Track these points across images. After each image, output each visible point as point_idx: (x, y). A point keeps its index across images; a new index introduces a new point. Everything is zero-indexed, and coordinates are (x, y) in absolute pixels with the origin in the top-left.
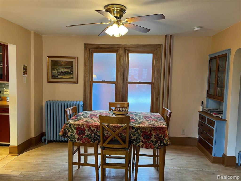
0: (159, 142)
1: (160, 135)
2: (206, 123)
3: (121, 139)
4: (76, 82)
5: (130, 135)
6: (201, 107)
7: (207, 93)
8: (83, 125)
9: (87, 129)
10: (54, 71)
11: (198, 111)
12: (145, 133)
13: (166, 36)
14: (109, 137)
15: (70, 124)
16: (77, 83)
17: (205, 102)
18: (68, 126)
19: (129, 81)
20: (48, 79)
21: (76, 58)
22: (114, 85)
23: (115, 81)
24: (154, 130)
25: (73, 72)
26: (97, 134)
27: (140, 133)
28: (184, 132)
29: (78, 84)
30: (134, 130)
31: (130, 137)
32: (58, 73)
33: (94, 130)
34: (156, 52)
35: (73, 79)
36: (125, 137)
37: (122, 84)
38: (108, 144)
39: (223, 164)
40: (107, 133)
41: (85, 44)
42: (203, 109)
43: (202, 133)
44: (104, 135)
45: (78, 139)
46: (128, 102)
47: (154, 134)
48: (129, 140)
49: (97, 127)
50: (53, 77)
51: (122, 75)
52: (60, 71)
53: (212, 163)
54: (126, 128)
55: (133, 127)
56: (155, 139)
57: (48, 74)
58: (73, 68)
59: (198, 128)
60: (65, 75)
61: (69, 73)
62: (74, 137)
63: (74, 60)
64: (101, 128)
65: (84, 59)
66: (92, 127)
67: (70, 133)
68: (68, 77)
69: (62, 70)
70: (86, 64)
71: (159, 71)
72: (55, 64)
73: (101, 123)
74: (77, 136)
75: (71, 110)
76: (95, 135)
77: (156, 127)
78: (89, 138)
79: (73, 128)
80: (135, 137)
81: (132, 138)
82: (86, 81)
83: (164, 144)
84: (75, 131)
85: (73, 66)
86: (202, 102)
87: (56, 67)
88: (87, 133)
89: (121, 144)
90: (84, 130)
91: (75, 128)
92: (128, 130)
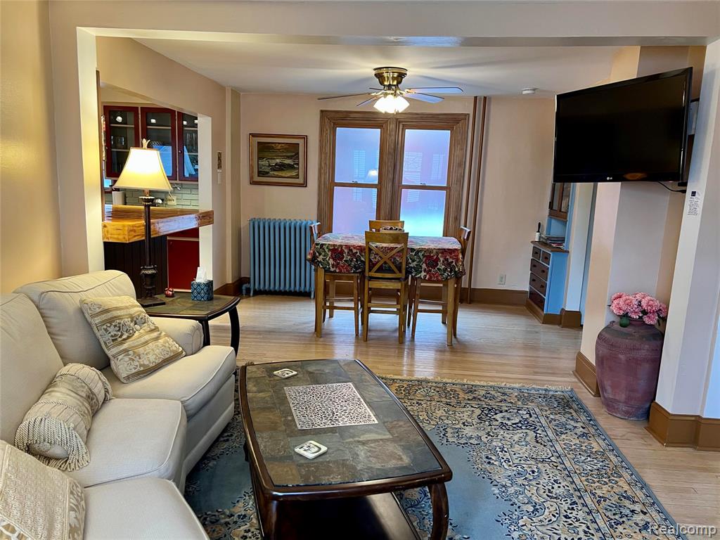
0: (449, 270)
1: (450, 260)
2: (541, 262)
3: (396, 266)
4: (304, 185)
5: (407, 260)
6: (538, 233)
7: (549, 208)
8: (341, 246)
9: (346, 251)
10: (263, 163)
11: (532, 242)
12: (429, 257)
13: (476, 98)
14: (377, 263)
15: (323, 244)
16: (306, 186)
17: (545, 224)
18: (319, 247)
19: (403, 184)
20: (251, 178)
21: (305, 138)
22: (375, 190)
23: (377, 183)
24: (442, 253)
25: (298, 164)
26: (360, 260)
27: (421, 257)
28: (504, 279)
29: (306, 188)
30: (413, 254)
31: (407, 263)
32: (270, 166)
33: (357, 253)
34: (456, 128)
35: (298, 178)
36: (401, 263)
37: (389, 189)
38: (375, 272)
39: (559, 324)
40: (375, 258)
41: (322, 111)
42: (540, 237)
43: (534, 280)
44: (370, 261)
45: (333, 265)
46: (401, 220)
47: (442, 259)
48: (406, 269)
49: (361, 249)
50: (261, 174)
51: (392, 172)
52: (273, 163)
53: (543, 323)
54: (402, 250)
55: (412, 249)
56: (443, 267)
57: (251, 167)
58: (298, 157)
59: (530, 272)
60: (282, 170)
61: (291, 167)
62: (328, 263)
63: (301, 142)
64: (367, 251)
65: (320, 141)
66: (354, 248)
67: (321, 257)
68: (289, 175)
69: (278, 161)
70: (324, 150)
71: (461, 164)
72: (264, 148)
73: (367, 243)
74: (331, 261)
75: (316, 227)
76: (357, 261)
77: (444, 249)
78: (349, 265)
79: (327, 250)
80: (415, 263)
81: (411, 265)
82: (323, 182)
83: (455, 272)
84: (330, 254)
85: (298, 153)
86: (539, 224)
87: (266, 154)
88: (346, 257)
89: (395, 273)
90: (342, 252)
91: (329, 250)
92: (405, 252)
